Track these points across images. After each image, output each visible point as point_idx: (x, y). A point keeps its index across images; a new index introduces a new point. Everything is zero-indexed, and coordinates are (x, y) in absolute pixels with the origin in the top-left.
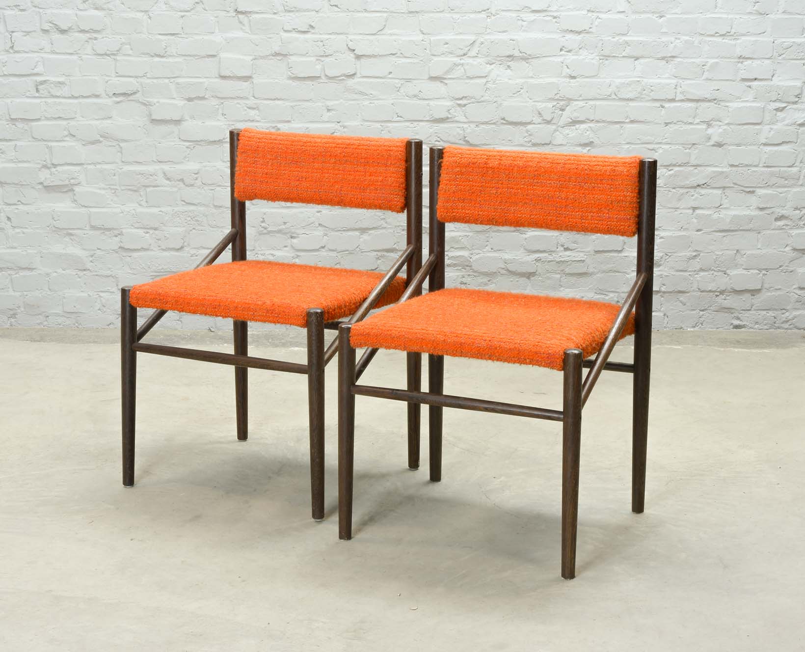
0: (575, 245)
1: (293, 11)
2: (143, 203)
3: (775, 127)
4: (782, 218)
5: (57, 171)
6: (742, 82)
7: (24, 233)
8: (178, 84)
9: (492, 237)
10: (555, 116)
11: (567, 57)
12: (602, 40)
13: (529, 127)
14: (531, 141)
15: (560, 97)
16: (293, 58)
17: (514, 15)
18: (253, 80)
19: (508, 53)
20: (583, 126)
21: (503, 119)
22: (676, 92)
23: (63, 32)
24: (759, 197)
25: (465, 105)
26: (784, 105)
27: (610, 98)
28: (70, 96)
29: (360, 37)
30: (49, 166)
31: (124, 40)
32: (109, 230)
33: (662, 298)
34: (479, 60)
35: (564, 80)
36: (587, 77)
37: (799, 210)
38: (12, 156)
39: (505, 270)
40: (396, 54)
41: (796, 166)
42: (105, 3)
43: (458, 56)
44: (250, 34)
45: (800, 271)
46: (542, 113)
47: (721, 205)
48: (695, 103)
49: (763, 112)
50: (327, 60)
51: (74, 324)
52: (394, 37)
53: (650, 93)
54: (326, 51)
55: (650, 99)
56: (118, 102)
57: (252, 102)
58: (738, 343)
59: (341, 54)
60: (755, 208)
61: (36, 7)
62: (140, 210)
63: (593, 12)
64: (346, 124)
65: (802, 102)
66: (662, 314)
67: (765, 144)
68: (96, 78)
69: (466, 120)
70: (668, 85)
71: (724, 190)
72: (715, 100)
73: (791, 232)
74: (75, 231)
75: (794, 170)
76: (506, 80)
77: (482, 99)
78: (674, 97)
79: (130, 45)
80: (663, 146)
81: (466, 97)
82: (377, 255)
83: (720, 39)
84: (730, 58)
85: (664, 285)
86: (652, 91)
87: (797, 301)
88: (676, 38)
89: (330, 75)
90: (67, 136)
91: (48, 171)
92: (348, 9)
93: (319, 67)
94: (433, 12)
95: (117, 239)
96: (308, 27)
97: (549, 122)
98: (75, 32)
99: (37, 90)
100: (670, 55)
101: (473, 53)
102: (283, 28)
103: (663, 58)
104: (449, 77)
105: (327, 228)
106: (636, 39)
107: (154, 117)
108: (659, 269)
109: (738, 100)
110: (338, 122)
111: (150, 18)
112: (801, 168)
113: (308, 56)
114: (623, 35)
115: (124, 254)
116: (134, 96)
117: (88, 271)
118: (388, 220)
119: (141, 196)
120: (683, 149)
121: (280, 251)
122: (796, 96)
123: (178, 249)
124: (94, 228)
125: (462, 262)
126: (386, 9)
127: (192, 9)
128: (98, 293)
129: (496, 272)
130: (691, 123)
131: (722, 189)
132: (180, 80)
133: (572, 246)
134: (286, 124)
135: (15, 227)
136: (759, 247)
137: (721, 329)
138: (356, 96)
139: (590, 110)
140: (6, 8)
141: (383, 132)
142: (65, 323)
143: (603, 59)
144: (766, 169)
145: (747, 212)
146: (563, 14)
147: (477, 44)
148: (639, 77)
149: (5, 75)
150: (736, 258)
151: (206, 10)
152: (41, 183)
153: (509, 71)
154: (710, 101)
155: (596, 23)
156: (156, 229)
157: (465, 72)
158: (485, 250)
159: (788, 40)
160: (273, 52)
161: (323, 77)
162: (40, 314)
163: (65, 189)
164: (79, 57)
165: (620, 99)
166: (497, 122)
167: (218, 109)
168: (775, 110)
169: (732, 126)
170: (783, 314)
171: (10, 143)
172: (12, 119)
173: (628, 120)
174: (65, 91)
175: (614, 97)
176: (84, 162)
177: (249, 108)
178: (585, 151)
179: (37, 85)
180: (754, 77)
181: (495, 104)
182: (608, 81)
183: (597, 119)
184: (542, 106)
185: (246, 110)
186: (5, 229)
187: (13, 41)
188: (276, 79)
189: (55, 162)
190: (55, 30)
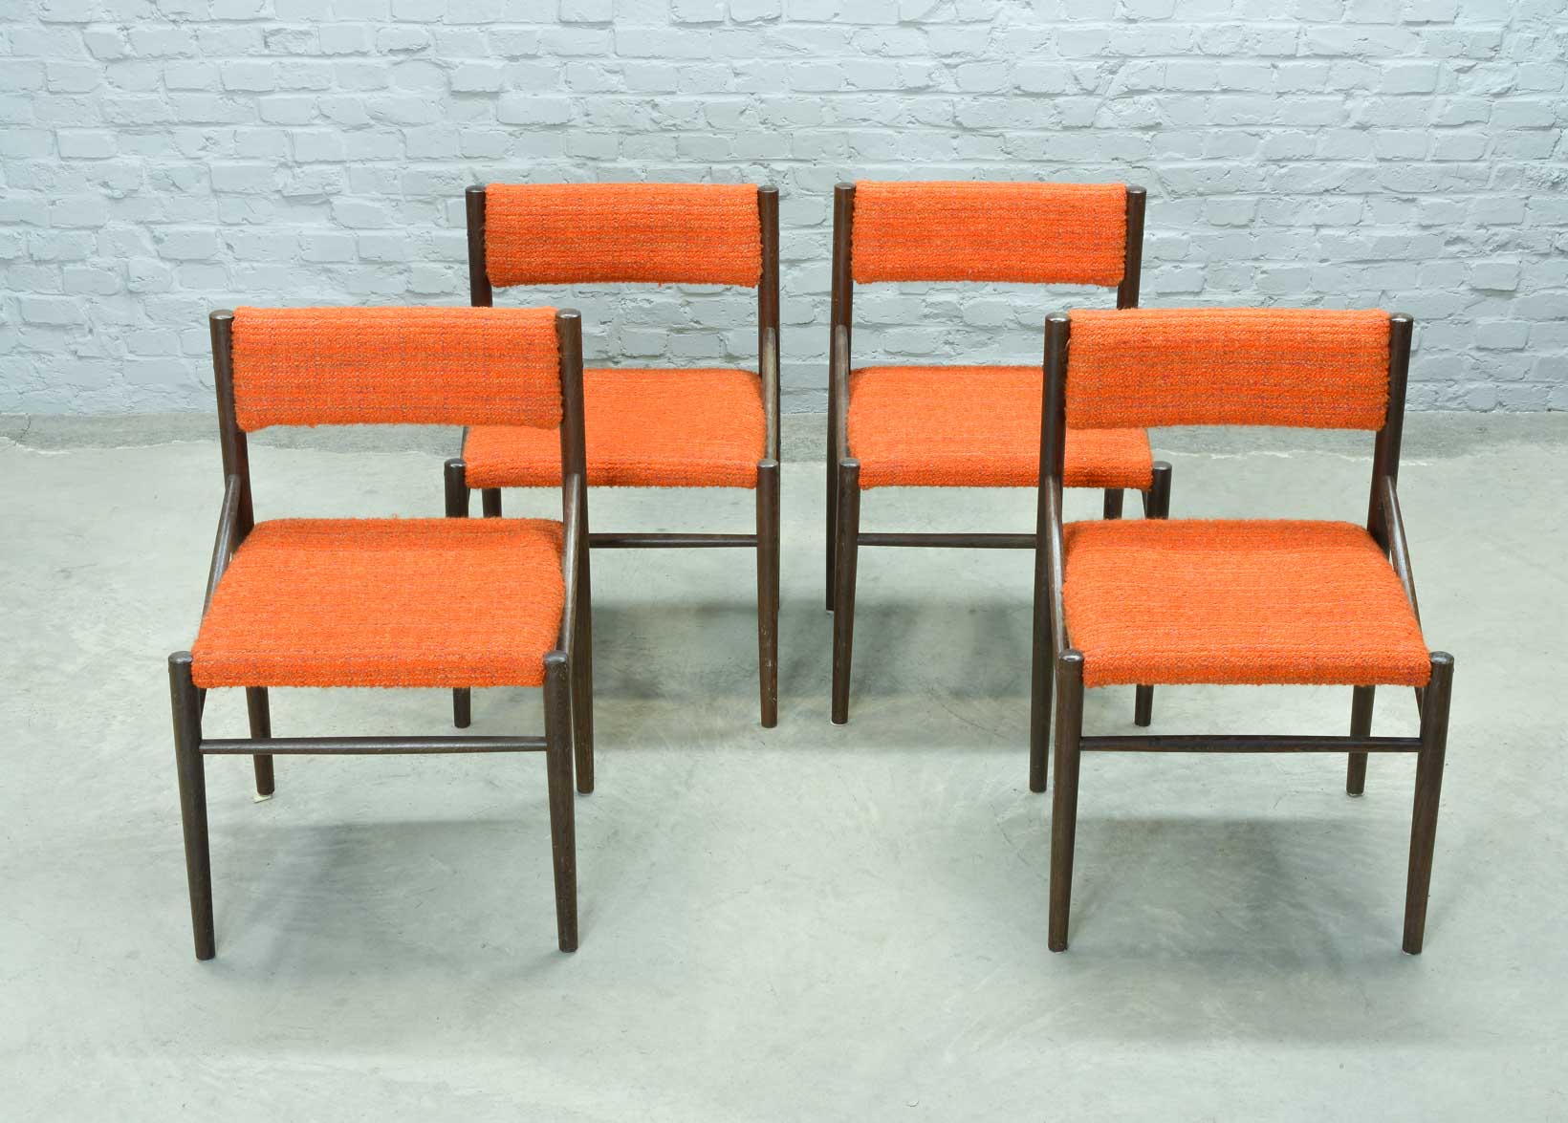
2: (442, 222)
3: (1454, 98)
4: (1458, 240)
5: (303, 172)
6: (1403, 27)
7: (254, 269)
8: (493, 33)
10: (1101, 82)
13: (1060, 100)
14: (1060, 122)
15: (1110, 53)
18: (617, 29)
20: (1145, 98)
21: (1018, 88)
22: (1297, 44)
24: (1423, 209)
25: (956, 66)
26: (1470, 63)
27: (1191, 53)
28: (320, 53)
30: (290, 164)
32: (389, 264)
35: (1117, 25)
36: (1155, 21)
37: (1485, 227)
38: (231, 148)
39: (1015, 325)
41: (1485, 160)
45: (1479, 322)
46: (1079, 77)
47: (1361, 221)
48: (1328, 61)
49: (1438, 74)
53: (1256, 45)
55: (1255, 54)
56: (399, 63)
57: (613, 62)
60: (1416, 226)
62: (436, 233)
64: (764, 96)
65: (1501, 58)
67: (1437, 126)
68: (362, 24)
69: (957, 90)
70: (1286, 31)
71: (1367, 197)
72: (1359, 55)
73: (1470, 262)
74: (336, 266)
75: (1481, 165)
76: (1024, 26)
77: (984, 56)
78: (1294, 52)
80: (1273, 130)
81: (958, 53)
86: (1259, 42)
87: (1473, 369)
89: (740, 16)
90: (316, 117)
91: (288, 172)
95: (402, 278)
97: (1090, 93)
99: (267, 45)
104: (932, 21)
107: (455, 88)
109: (1398, 56)
110: (752, 94)
112: (1492, 162)
115: (414, 302)
116: (421, 53)
119: (438, 210)
120: (1305, 133)
121: (661, 295)
122: (1493, 49)
124: (364, 261)
125: (946, 310)
129: (999, 327)
130: (1319, 93)
131: (1363, 197)
132: (494, 28)
134: (668, 97)
135: (240, 260)
136: (1417, 286)
138: (779, 52)
139: (1158, 73)
141: (824, 109)
144: (1437, 165)
145: (1402, 233)
148: (1240, 19)
149: (213, 21)
150: (1381, 301)
152: (279, 192)
153: (1029, 9)
154: (1352, 57)
157: (958, 13)
158: (983, 292)
163: (320, 200)
165: (1207, 55)
166: (1007, 92)
167: (559, 73)
168: (1457, 70)
169: (1385, 98)
170: (1449, 387)
171: (225, 129)
172: (227, 91)
173: (1217, 89)
174: (312, 46)
175: (1197, 51)
176: (345, 158)
177: (608, 72)
178: (1148, 137)
179: (266, 37)
180: (1425, 20)
181: (1004, 64)
182: (1188, 26)
183: (1169, 88)
184: (1080, 68)
185: (603, 75)
186: (223, 263)
188: (651, 24)
189: (299, 158)
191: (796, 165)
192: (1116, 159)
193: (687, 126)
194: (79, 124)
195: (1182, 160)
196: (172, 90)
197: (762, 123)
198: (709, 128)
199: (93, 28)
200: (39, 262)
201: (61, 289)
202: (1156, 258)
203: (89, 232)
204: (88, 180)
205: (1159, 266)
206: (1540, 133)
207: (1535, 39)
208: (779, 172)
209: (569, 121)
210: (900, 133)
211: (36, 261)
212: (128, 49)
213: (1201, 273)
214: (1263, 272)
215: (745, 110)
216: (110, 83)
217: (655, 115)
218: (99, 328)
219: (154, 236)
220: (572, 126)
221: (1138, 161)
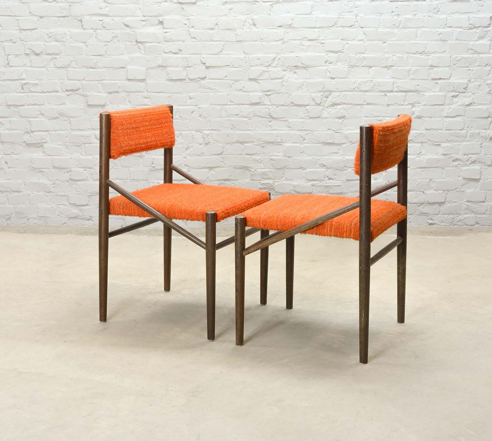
0: (335, 176)
1: (169, 41)
2: (83, 153)
3: (451, 107)
4: (457, 160)
5: (34, 135)
6: (432, 81)
7: (15, 171)
8: (103, 84)
9: (286, 172)
10: (323, 101)
11: (330, 67)
12: (350, 56)
13: (308, 107)
14: (308, 116)
15: (325, 90)
16: (169, 69)
17: (298, 42)
18: (147, 82)
19: (295, 65)
20: (339, 107)
21: (292, 103)
22: (393, 87)
23: (37, 55)
24: (443, 148)
25: (270, 95)
26: (457, 94)
27: (355, 90)
28: (41, 91)
29: (209, 56)
30: (29, 132)
31: (72, 59)
32: (64, 169)
34: (278, 69)
35: (328, 80)
36: (341, 78)
37: (467, 155)
38: (8, 126)
39: (294, 191)
40: (229, 65)
41: (465, 130)
42: (61, 38)
43: (266, 66)
44: (144, 55)
45: (467, 191)
46: (315, 99)
47: (420, 153)
48: (405, 93)
49: (445, 98)
50: (189, 69)
51: (44, 224)
52: (228, 56)
53: (378, 87)
54: (189, 64)
55: (378, 90)
56: (69, 95)
57: (146, 94)
58: (431, 233)
59: (198, 66)
60: (441, 154)
61: (21, 40)
62: (81, 157)
63: (344, 40)
64: (200, 106)
65: (468, 92)
67: (446, 117)
68: (56, 81)
69: (270, 104)
70: (389, 82)
71: (422, 144)
72: (416, 91)
73: (462, 168)
74: (44, 170)
75: (464, 132)
76: (294, 80)
77: (280, 91)
78: (392, 90)
79: (75, 62)
80: (386, 118)
81: (270, 90)
82: (219, 183)
83: (419, 56)
84: (424, 66)
86: (379, 86)
87: (466, 209)
88: (393, 55)
89: (191, 77)
90: (39, 115)
91: (28, 135)
92: (201, 40)
93: (184, 73)
94: (251, 41)
95: (68, 174)
96: (178, 50)
97: (319, 105)
98: (44, 54)
99: (23, 89)
100: (390, 65)
101: (274, 64)
102: (163, 51)
103: (386, 67)
104: (261, 78)
106: (369, 55)
107: (89, 103)
109: (431, 91)
110: (196, 105)
112: (467, 130)
113: (178, 67)
114: (363, 53)
115: (72, 183)
116: (77, 91)
117: (52, 193)
118: (225, 162)
119: (82, 149)
122: (465, 89)
124: (54, 167)
125: (269, 186)
126: (223, 40)
127: (111, 41)
128: (58, 206)
129: (288, 193)
130: (402, 105)
133: (333, 177)
135: (10, 168)
136: (443, 177)
137: (422, 226)
138: (206, 90)
139: (343, 97)
140: (5, 41)
141: (222, 111)
142: (38, 223)
143: (350, 68)
144: (447, 131)
145: (436, 157)
146: (327, 41)
147: (277, 59)
148: (372, 78)
149: (4, 80)
150: (430, 183)
151: (119, 41)
152: (25, 142)
153: (295, 75)
154: (413, 92)
155: (346, 47)
156: (90, 168)
157: (270, 76)
158: (282, 180)
159: (459, 56)
160: (158, 65)
161: (187, 79)
162: (24, 218)
163: (38, 145)
164: (47, 69)
165: (361, 91)
166: (289, 104)
167: (126, 98)
168: (452, 96)
169: (426, 106)
170: (458, 216)
171: (7, 119)
172: (8, 105)
173: (365, 103)
174: (38, 89)
175: (357, 89)
176: (49, 130)
177: (144, 98)
178: (340, 121)
179: (22, 85)
180: (439, 78)
181: (287, 94)
182: (353, 80)
183: (347, 103)
184: (315, 95)
185: (142, 99)
186: (4, 169)
187: (9, 61)
188: (160, 80)
189: (32, 130)
190: (33, 53)
191: (212, 132)
192: (329, 129)
195: (354, 130)
197: (200, 116)
198: (181, 118)
202: (345, 166)
205: (347, 170)
206: (484, 120)
207: (480, 85)
208: (206, 134)
210: (250, 120)
215: (193, 112)
221: (337, 130)
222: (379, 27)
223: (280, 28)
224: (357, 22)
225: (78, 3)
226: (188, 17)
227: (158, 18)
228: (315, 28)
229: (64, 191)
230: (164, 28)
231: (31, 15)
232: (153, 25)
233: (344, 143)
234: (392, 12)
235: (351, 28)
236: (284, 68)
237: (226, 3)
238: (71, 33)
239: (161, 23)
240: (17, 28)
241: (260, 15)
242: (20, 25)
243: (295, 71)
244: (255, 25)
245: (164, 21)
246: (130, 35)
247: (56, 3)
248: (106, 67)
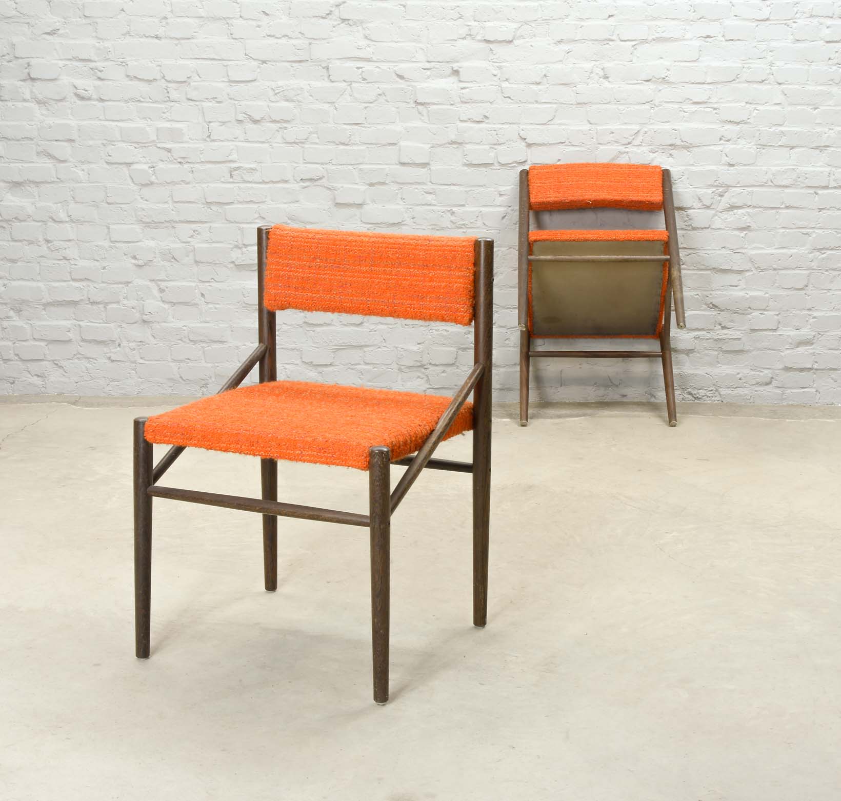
0: (732, 323)
1: (469, 102)
5: (248, 251)
7: (216, 308)
8: (360, 170)
10: (714, 201)
11: (726, 146)
12: (759, 130)
14: (691, 225)
15: (719, 183)
16: (468, 147)
17: (676, 106)
18: (432, 168)
19: (670, 142)
20: (740, 211)
22: (829, 180)
23: (256, 122)
27: (767, 184)
28: (261, 181)
29: (533, 127)
30: (240, 246)
31: (311, 130)
33: (815, 375)
34: (642, 149)
35: (723, 167)
36: (745, 165)
38: (207, 236)
40: (564, 142)
42: (295, 95)
43: (624, 145)
44: (427, 124)
46: (702, 198)
50: (500, 148)
52: (563, 127)
53: (805, 180)
54: (499, 139)
55: (805, 186)
56: (306, 187)
57: (429, 187)
59: (513, 142)
61: (231, 99)
63: (751, 103)
66: (814, 390)
70: (822, 172)
78: (827, 185)
79: (317, 134)
80: (817, 231)
85: (816, 362)
86: (807, 178)
88: (830, 129)
89: (503, 160)
90: (257, 218)
91: (239, 251)
92: (520, 101)
93: (492, 154)
94: (600, 103)
96: (482, 117)
97: (708, 207)
98: (267, 122)
99: (231, 176)
100: (824, 145)
101: (636, 142)
102: (459, 119)
103: (817, 148)
105: (498, 305)
106: (791, 129)
107: (338, 201)
108: (812, 347)
110: (510, 207)
111: (336, 109)
113: (482, 145)
114: (780, 125)
115: (308, 329)
116: (320, 181)
120: (835, 233)
121: (453, 327)
123: (359, 324)
126: (556, 101)
127: (376, 100)
128: (285, 365)
133: (729, 324)
134: (461, 208)
135: (208, 303)
139: (748, 196)
140: (204, 100)
143: (760, 148)
146: (723, 105)
147: (641, 133)
148: (794, 165)
149: (202, 162)
151: (388, 102)
152: (233, 262)
153: (671, 159)
155: (754, 114)
157: (630, 160)
160: (450, 141)
164: (270, 145)
165: (776, 186)
167: (397, 193)
171: (206, 225)
172: (207, 202)
173: (783, 206)
174: (257, 177)
175: (770, 183)
177: (426, 193)
178: (742, 235)
179: (231, 171)
182: (764, 168)
183: (754, 205)
184: (702, 192)
185: (423, 195)
186: (198, 305)
187: (210, 131)
188: (452, 165)
189: (246, 242)
190: (249, 120)
192: (724, 247)
193: (472, 225)
194: (123, 222)
195: (763, 248)
196: (176, 202)
197: (515, 224)
198: (485, 227)
199: (135, 166)
200: (94, 303)
201: (104, 320)
202: (749, 308)
203: (123, 286)
204: (125, 255)
205: (751, 313)
209: (403, 221)
211: (91, 303)
212: (153, 178)
213: (776, 317)
214: (814, 318)
215: (505, 216)
216: (142, 198)
217: (453, 218)
218: (124, 343)
219: (160, 289)
220: (404, 225)
221: (737, 249)
222: (807, 84)
223: (648, 83)
224: (773, 74)
225: (323, 39)
226: (500, 64)
227: (451, 65)
228: (704, 83)
229: (295, 342)
230: (460, 81)
231: (248, 59)
232: (442, 77)
233: (748, 271)
234: (829, 59)
235: (762, 84)
236: (650, 147)
237: (560, 42)
238: (311, 87)
239: (456, 72)
240: (224, 79)
241: (615, 62)
242: (229, 74)
243: (670, 153)
244: (608, 78)
245: (461, 70)
246: (406, 92)
247: (288, 40)
248: (366, 144)
